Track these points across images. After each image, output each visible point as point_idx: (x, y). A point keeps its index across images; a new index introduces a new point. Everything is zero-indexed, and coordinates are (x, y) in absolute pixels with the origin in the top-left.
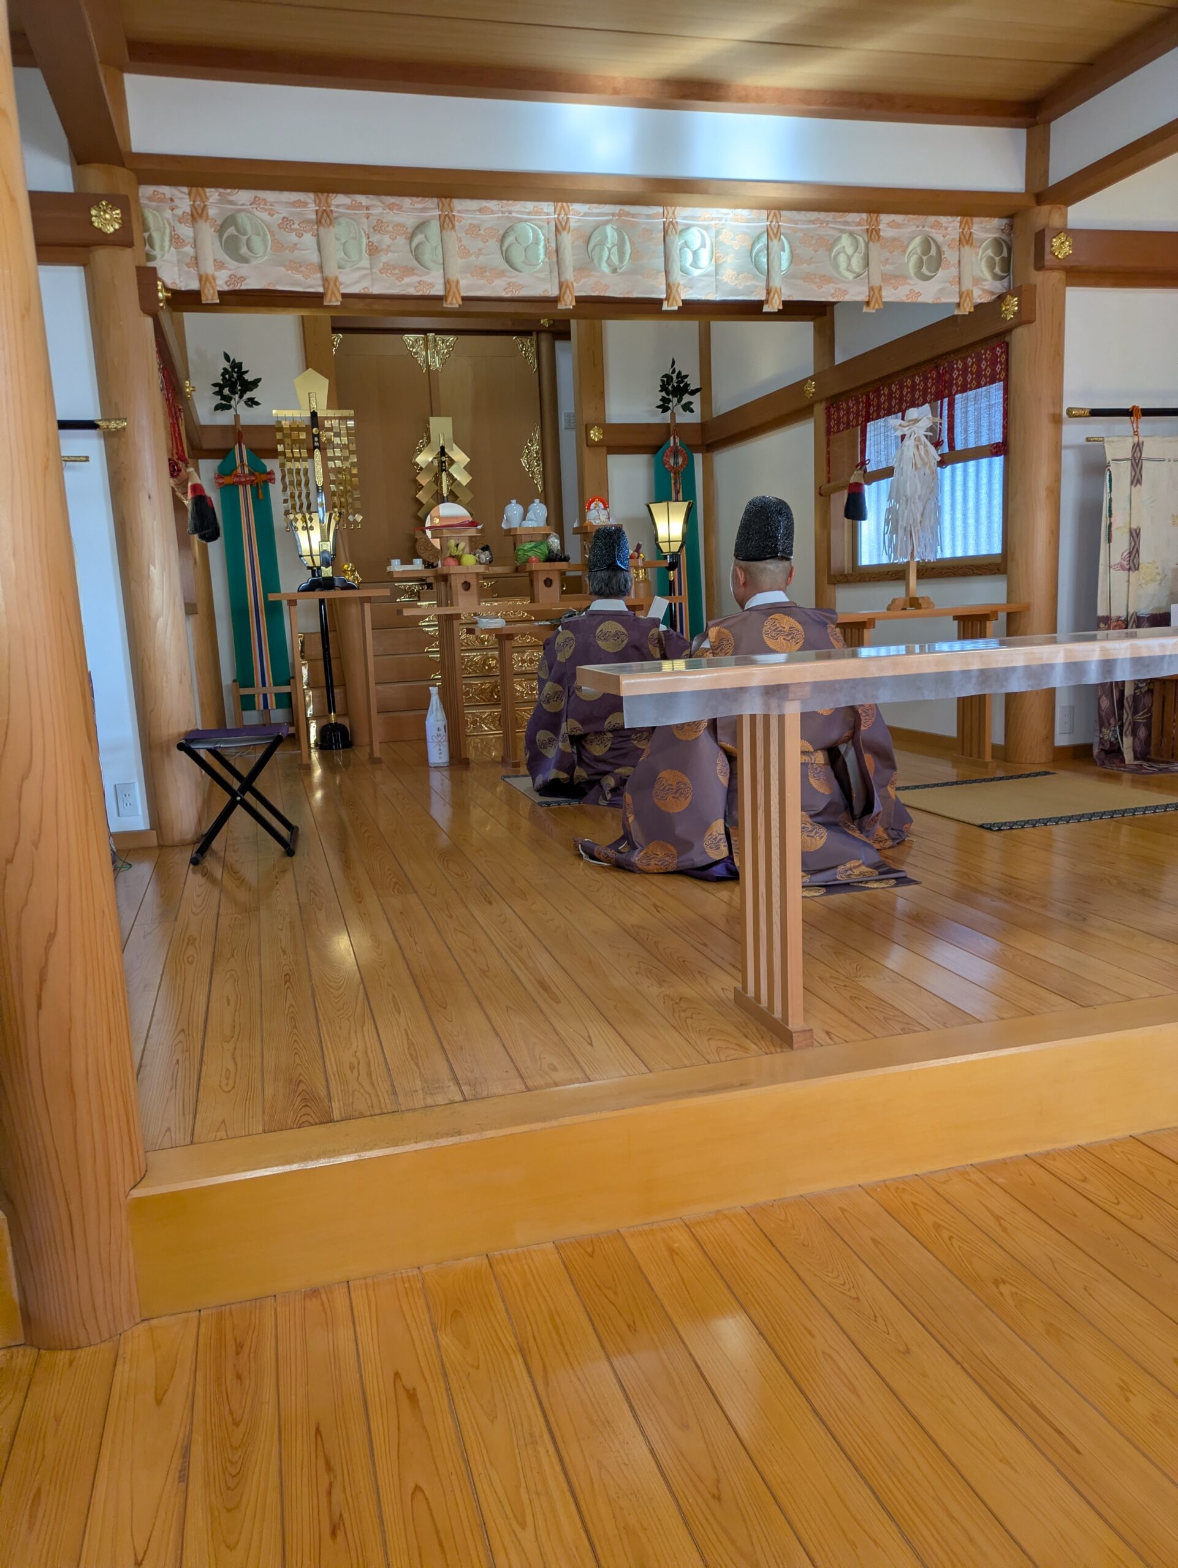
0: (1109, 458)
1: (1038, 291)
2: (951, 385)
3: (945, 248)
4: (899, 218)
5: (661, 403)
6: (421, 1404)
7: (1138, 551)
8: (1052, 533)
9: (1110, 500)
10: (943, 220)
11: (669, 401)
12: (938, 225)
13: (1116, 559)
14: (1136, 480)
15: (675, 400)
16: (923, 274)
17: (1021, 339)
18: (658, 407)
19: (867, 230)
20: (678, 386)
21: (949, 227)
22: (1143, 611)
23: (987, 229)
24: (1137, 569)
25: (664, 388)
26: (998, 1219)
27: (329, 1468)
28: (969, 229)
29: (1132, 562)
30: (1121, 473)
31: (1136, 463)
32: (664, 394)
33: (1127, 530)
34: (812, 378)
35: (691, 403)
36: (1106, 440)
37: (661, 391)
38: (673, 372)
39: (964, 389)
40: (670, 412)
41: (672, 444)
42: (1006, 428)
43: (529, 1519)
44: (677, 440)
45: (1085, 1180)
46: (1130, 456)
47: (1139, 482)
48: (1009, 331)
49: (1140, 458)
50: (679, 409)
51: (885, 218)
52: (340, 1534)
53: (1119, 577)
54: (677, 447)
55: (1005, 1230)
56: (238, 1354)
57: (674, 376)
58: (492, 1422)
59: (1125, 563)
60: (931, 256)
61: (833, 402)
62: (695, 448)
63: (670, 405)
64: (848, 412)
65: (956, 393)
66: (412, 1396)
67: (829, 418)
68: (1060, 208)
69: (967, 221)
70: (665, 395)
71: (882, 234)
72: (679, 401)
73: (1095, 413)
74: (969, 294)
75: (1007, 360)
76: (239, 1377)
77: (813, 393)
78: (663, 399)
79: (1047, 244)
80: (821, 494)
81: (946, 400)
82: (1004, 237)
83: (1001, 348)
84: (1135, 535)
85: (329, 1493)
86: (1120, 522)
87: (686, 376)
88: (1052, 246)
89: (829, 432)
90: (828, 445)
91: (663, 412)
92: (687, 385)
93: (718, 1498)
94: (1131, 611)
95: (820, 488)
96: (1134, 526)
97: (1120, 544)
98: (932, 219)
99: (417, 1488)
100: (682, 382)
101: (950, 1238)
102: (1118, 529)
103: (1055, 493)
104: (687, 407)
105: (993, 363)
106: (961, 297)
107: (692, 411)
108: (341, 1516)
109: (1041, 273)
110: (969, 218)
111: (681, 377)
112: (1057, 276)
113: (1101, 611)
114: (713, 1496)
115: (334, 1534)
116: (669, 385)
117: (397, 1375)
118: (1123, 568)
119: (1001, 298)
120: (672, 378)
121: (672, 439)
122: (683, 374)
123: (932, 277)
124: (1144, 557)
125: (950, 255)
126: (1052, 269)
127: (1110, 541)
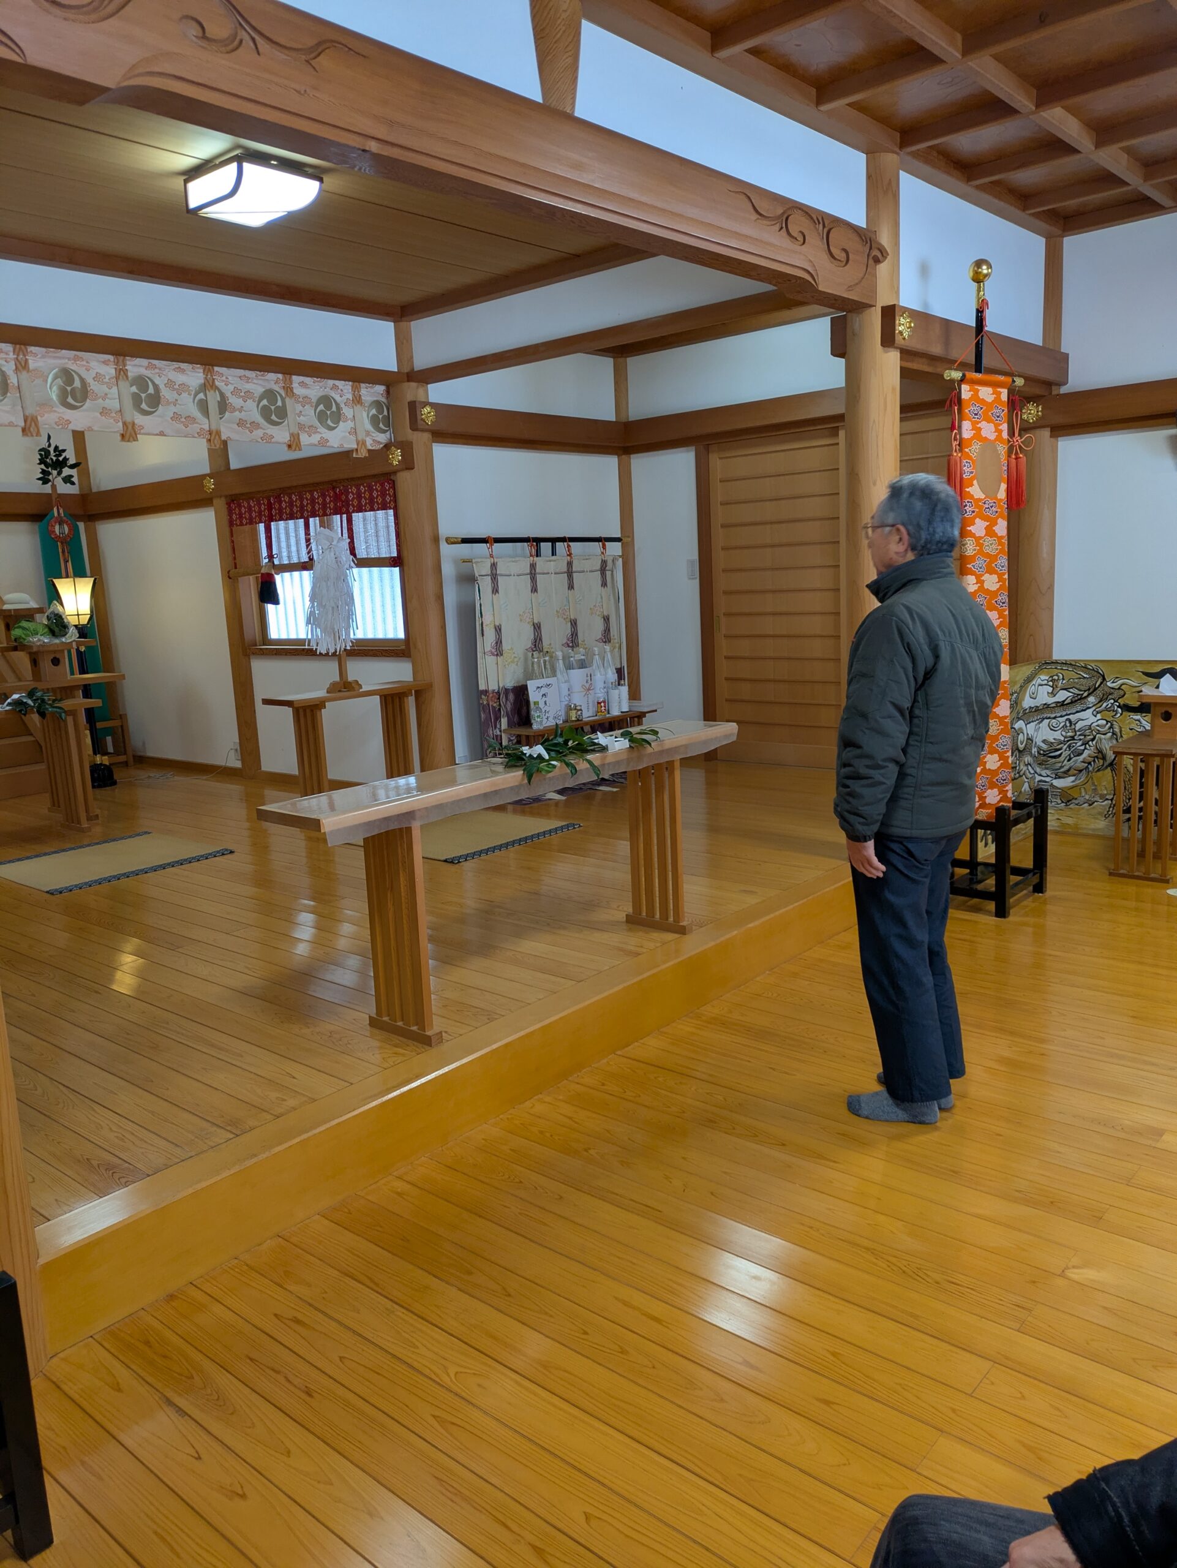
0: (477, 575)
1: (414, 446)
2: (348, 505)
3: (342, 405)
4: (308, 380)
5: (41, 476)
6: (307, 1322)
7: (501, 642)
8: (442, 627)
9: (481, 605)
10: (340, 384)
11: (49, 474)
12: (335, 387)
13: (488, 648)
14: (495, 590)
15: (55, 472)
16: (328, 425)
17: (404, 479)
18: (39, 479)
19: (284, 387)
20: (57, 460)
21: (342, 391)
22: (508, 685)
23: (373, 393)
24: (502, 655)
25: (42, 461)
26: (570, 1118)
27: (277, 1372)
28: (359, 392)
29: (498, 650)
30: (486, 584)
31: (494, 577)
32: (43, 466)
33: (492, 626)
34: (211, 476)
35: (72, 476)
36: (474, 561)
37: (40, 464)
38: (49, 446)
39: (360, 510)
40: (50, 483)
41: (56, 514)
42: (398, 545)
43: (417, 1343)
44: (61, 511)
45: (603, 1084)
46: (489, 573)
47: (497, 591)
48: (395, 473)
49: (496, 575)
50: (59, 481)
51: (296, 379)
52: (314, 1394)
53: (490, 660)
54: (61, 517)
55: (576, 1123)
56: (150, 1347)
57: (51, 450)
58: (359, 1313)
59: (493, 650)
60: (333, 412)
61: (233, 501)
62: (77, 518)
63: (50, 477)
64: (250, 508)
65: (353, 512)
66: (297, 1321)
67: (230, 512)
68: (423, 386)
69: (357, 386)
70: (45, 468)
71: (295, 391)
72: (59, 473)
73: (465, 541)
74: (364, 443)
75: (395, 493)
76: (165, 1357)
77: (213, 489)
78: (43, 472)
79: (418, 412)
80: (230, 578)
81: (345, 516)
82: (384, 400)
83: (389, 484)
84: (498, 629)
85: (289, 1381)
86: (488, 619)
87: (64, 451)
88: (422, 415)
89: (231, 523)
90: (232, 535)
91: (43, 484)
92: (66, 459)
93: (509, 1295)
94: (501, 686)
95: (229, 572)
96: (497, 624)
97: (490, 636)
98: (331, 382)
99: (341, 1358)
100: (61, 455)
101: (551, 1136)
102: (487, 625)
103: (440, 598)
104: (68, 480)
105: (383, 494)
106: (358, 445)
107: (73, 483)
108: (306, 1387)
109: (415, 432)
110: (357, 384)
111: (59, 451)
112: (426, 436)
113: (482, 687)
114: (506, 1295)
115: (310, 1395)
116: (47, 458)
117: (276, 1315)
118: (493, 655)
119: (387, 446)
120: (49, 451)
121: (55, 509)
122: (60, 449)
123: (336, 427)
124: (505, 646)
125: (347, 411)
126: (423, 430)
127: (483, 635)
